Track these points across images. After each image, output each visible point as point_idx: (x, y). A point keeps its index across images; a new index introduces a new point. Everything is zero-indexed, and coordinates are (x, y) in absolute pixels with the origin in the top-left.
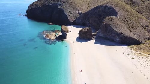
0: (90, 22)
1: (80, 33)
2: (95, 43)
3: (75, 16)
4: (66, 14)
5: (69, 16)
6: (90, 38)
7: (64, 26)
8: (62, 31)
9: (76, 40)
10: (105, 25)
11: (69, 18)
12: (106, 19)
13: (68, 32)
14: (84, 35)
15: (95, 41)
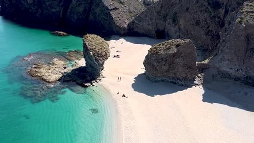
0: (182, 27)
1: (148, 62)
2: (204, 100)
3: (132, 9)
4: (106, 5)
5: (116, 9)
6: (185, 79)
7: (92, 36)
8: (86, 52)
9: (133, 86)
10: (245, 28)
11: (114, 14)
12: (246, 9)
13: (106, 57)
14: (165, 68)
15: (203, 92)
